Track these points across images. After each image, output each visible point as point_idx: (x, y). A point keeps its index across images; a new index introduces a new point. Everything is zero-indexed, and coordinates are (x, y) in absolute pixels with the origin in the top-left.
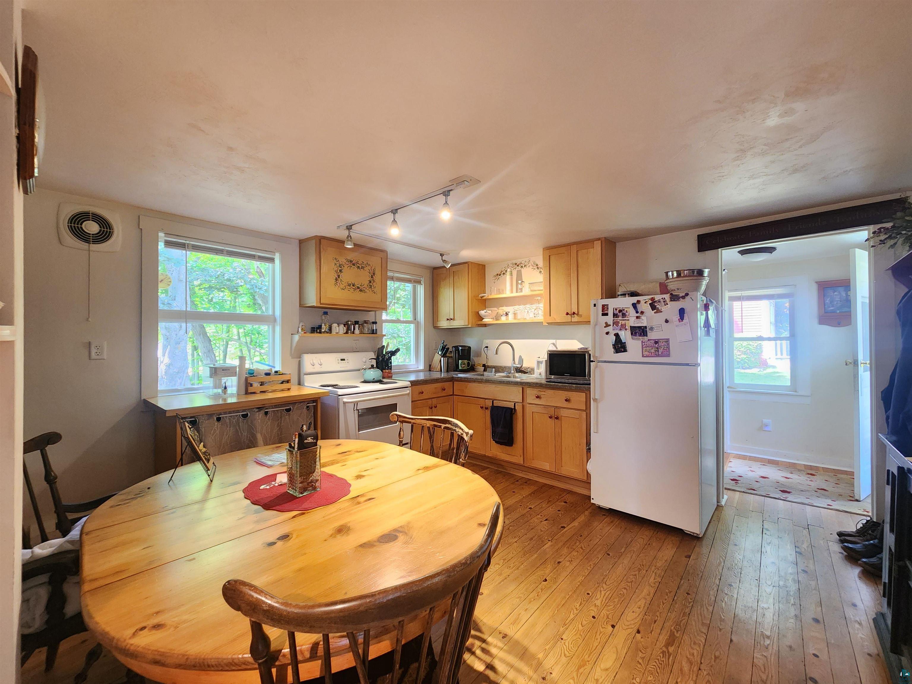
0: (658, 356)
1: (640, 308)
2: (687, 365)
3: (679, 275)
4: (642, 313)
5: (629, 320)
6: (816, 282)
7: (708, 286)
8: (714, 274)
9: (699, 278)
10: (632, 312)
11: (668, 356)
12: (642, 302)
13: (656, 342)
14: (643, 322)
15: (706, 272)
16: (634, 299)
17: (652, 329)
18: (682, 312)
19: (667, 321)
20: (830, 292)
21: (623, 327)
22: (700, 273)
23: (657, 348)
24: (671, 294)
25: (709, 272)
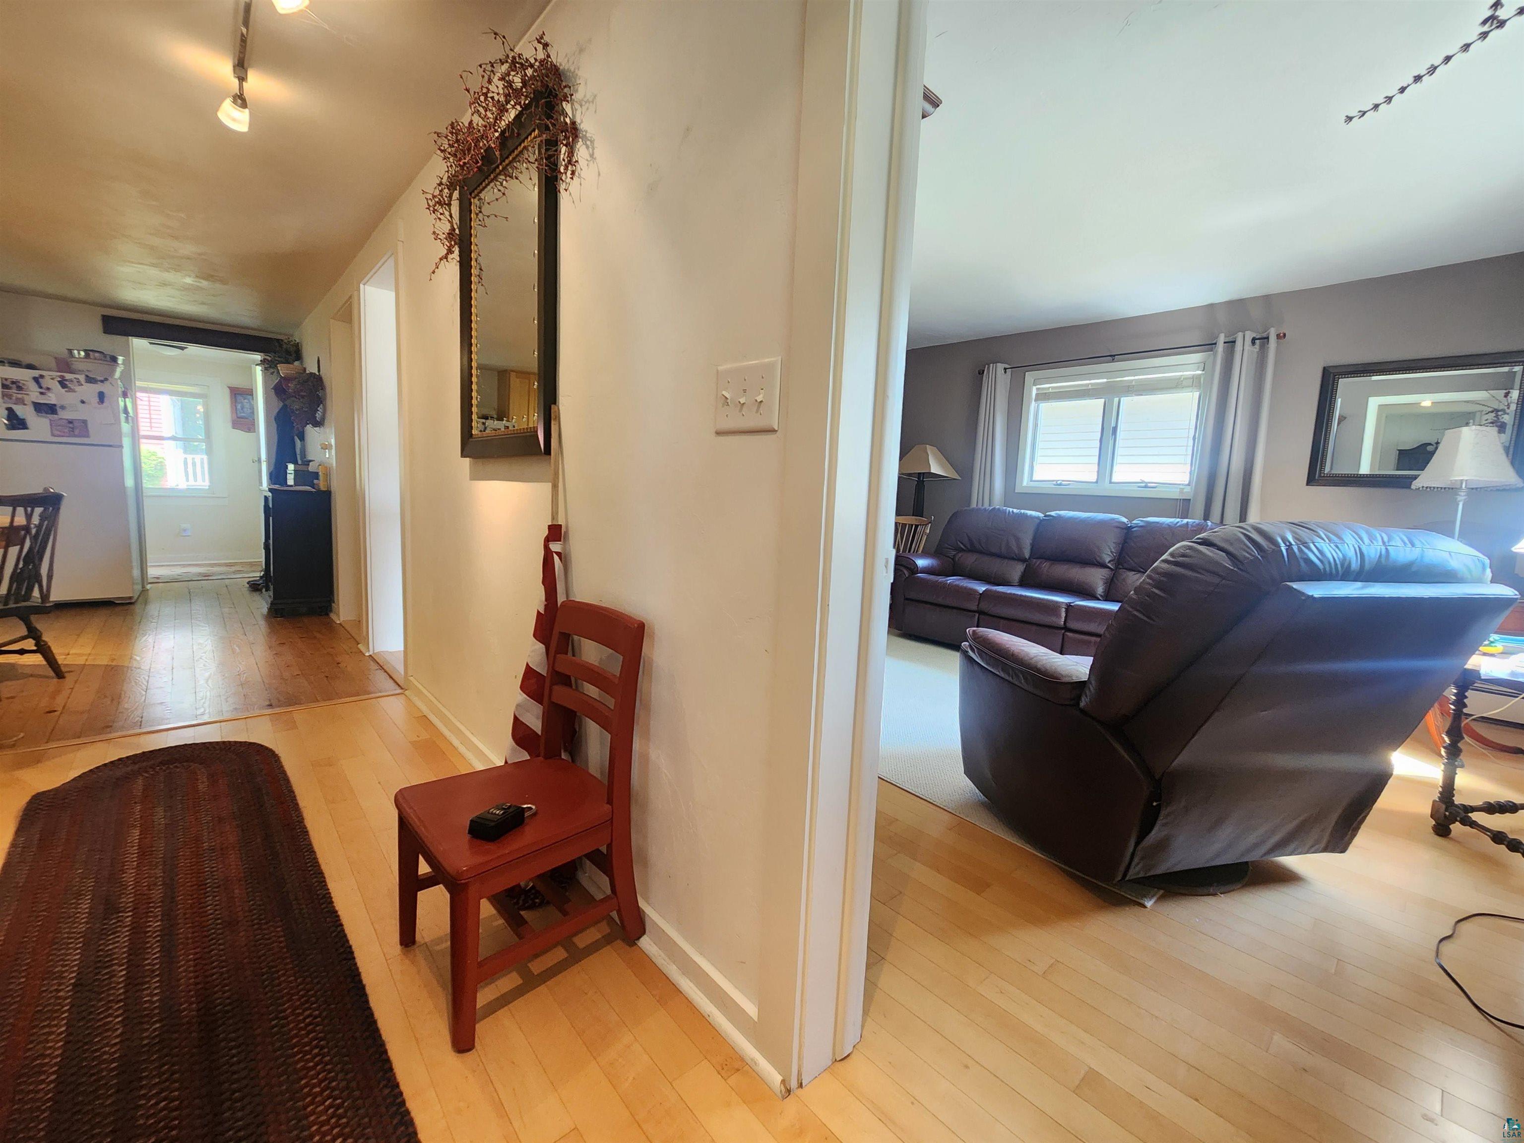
0: (75, 436)
1: (45, 383)
2: (110, 446)
3: (87, 356)
4: (48, 389)
5: (27, 394)
6: (229, 387)
7: (122, 372)
8: (127, 363)
9: (112, 364)
10: (33, 386)
11: (88, 436)
12: (47, 378)
13: (70, 422)
14: (51, 399)
15: (120, 359)
16: (36, 373)
17: (63, 408)
18: (101, 397)
19: (83, 402)
20: (239, 398)
21: (21, 402)
22: (114, 359)
23: (73, 428)
24: (87, 376)
25: (124, 360)
